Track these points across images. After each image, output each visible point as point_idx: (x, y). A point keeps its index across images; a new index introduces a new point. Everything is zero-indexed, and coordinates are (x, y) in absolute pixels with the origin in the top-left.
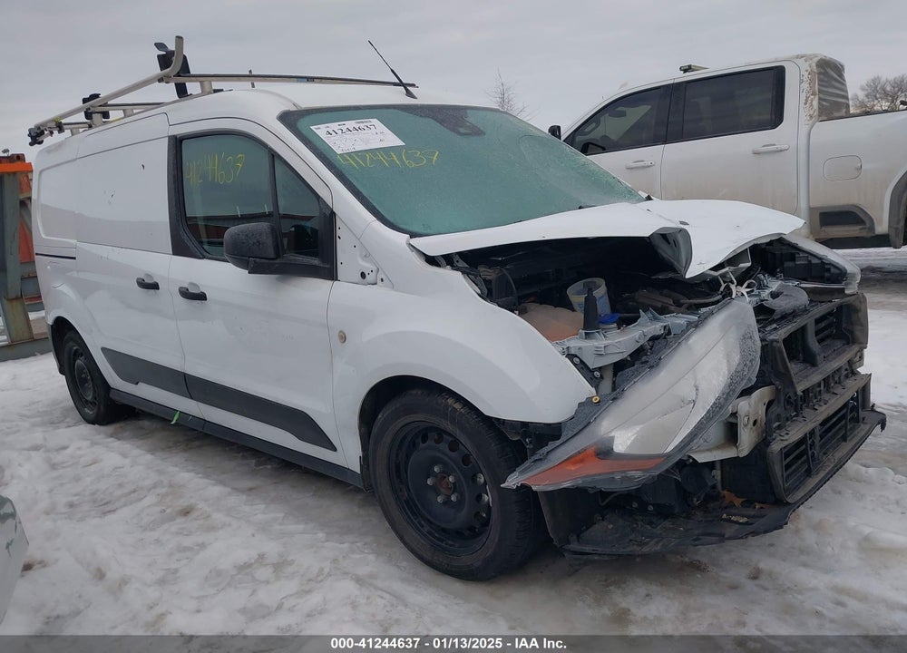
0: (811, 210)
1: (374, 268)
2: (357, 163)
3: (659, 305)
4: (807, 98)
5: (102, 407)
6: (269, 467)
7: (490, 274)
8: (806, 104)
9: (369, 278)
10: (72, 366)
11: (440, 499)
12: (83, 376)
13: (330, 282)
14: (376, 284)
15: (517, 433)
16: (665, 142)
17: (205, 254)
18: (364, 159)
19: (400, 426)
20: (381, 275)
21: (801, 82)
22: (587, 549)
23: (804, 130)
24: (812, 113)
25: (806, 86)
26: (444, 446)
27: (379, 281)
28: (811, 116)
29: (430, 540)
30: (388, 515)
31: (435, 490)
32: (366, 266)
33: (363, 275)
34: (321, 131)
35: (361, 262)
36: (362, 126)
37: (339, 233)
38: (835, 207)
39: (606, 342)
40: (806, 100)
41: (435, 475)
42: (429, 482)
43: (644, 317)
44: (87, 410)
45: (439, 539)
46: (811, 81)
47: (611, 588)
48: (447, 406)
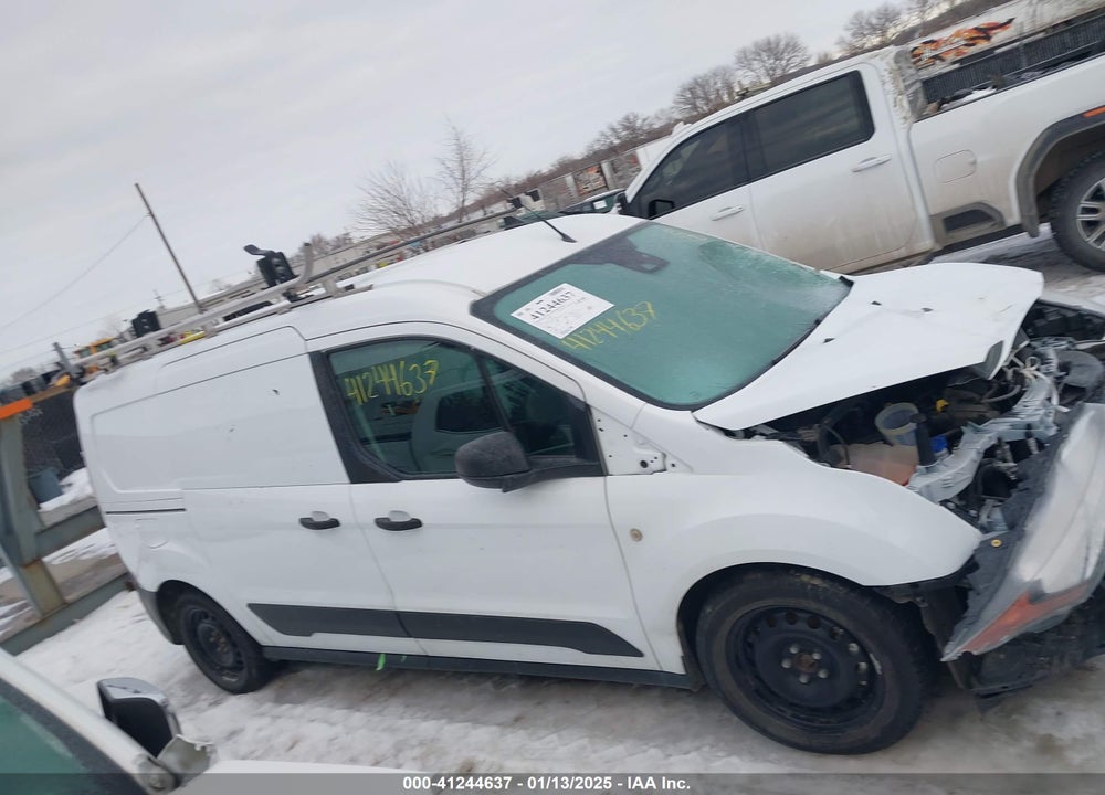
0: (932, 218)
1: (658, 455)
2: (585, 343)
3: (975, 415)
4: (895, 99)
5: (254, 671)
6: (513, 686)
7: (811, 434)
8: (895, 106)
9: (652, 466)
10: (193, 632)
11: (803, 680)
12: (212, 640)
13: (601, 479)
14: (665, 470)
15: (907, 596)
16: (749, 180)
17: (402, 475)
18: (587, 335)
19: (740, 615)
20: (669, 461)
21: (884, 83)
22: (996, 687)
23: (902, 135)
24: (904, 115)
25: (890, 87)
26: (802, 626)
27: (669, 467)
28: (905, 118)
29: (801, 724)
30: (736, 710)
31: (794, 672)
32: (647, 455)
33: (644, 464)
34: (525, 314)
35: (636, 450)
36: (558, 296)
37: (598, 425)
38: (958, 209)
39: (951, 472)
40: (895, 102)
41: (791, 656)
42: (786, 665)
43: (968, 432)
44: (226, 679)
45: (808, 720)
46: (894, 79)
47: (1014, 717)
48: (804, 585)
